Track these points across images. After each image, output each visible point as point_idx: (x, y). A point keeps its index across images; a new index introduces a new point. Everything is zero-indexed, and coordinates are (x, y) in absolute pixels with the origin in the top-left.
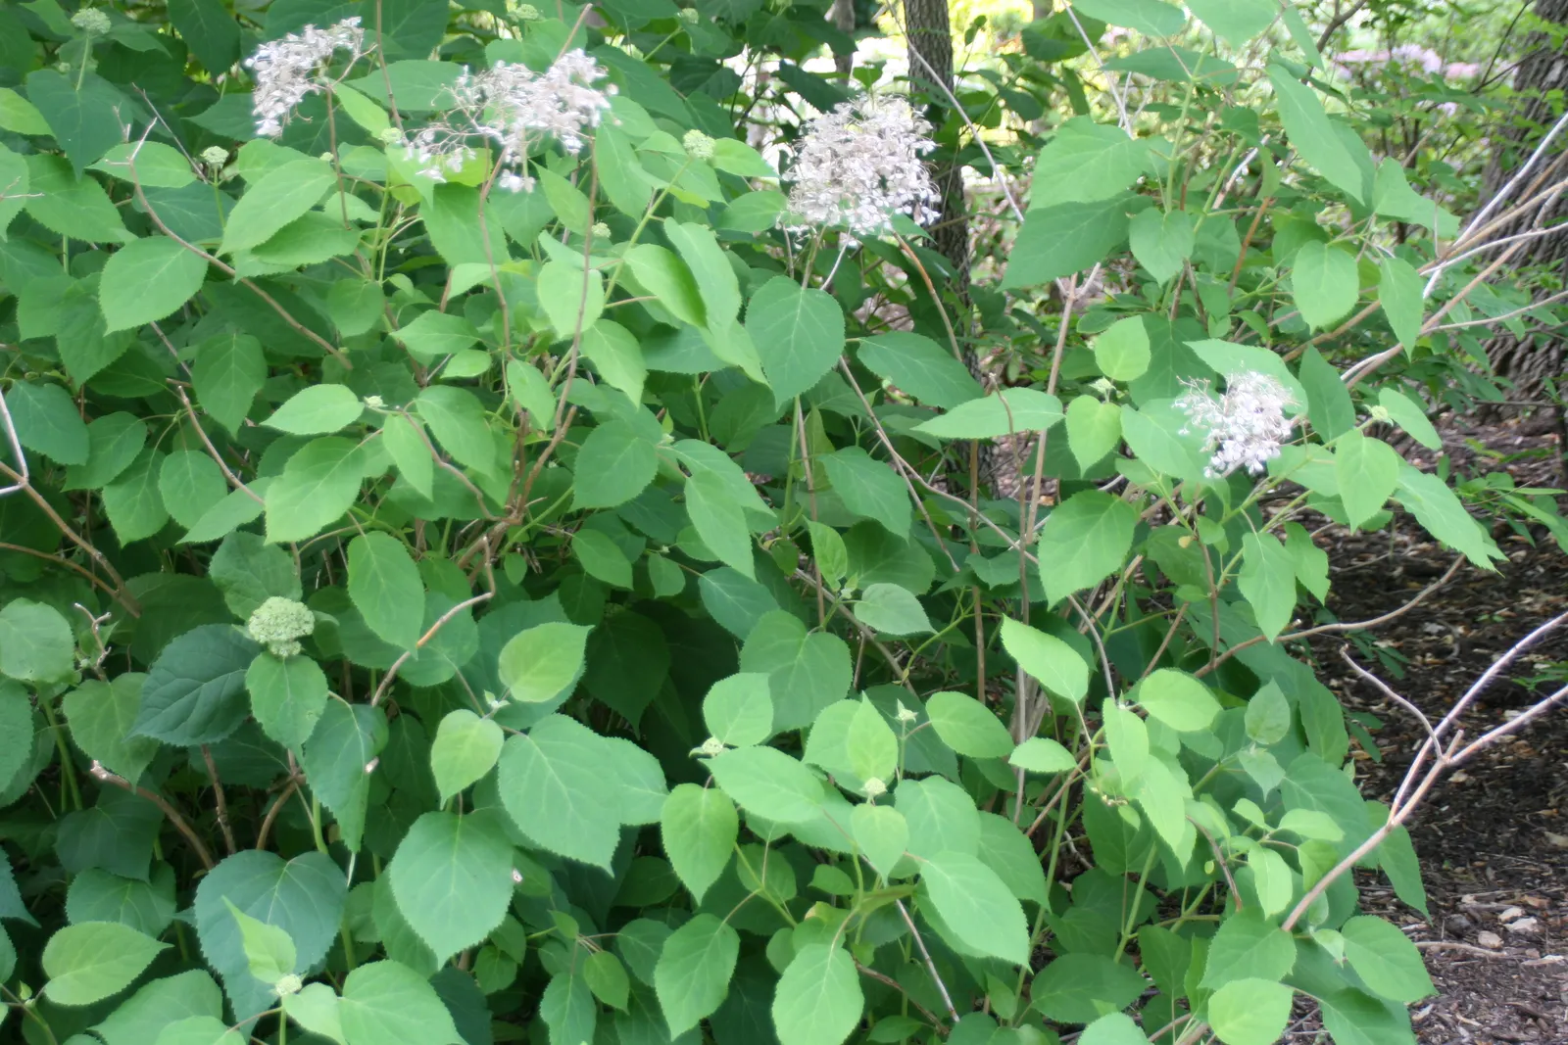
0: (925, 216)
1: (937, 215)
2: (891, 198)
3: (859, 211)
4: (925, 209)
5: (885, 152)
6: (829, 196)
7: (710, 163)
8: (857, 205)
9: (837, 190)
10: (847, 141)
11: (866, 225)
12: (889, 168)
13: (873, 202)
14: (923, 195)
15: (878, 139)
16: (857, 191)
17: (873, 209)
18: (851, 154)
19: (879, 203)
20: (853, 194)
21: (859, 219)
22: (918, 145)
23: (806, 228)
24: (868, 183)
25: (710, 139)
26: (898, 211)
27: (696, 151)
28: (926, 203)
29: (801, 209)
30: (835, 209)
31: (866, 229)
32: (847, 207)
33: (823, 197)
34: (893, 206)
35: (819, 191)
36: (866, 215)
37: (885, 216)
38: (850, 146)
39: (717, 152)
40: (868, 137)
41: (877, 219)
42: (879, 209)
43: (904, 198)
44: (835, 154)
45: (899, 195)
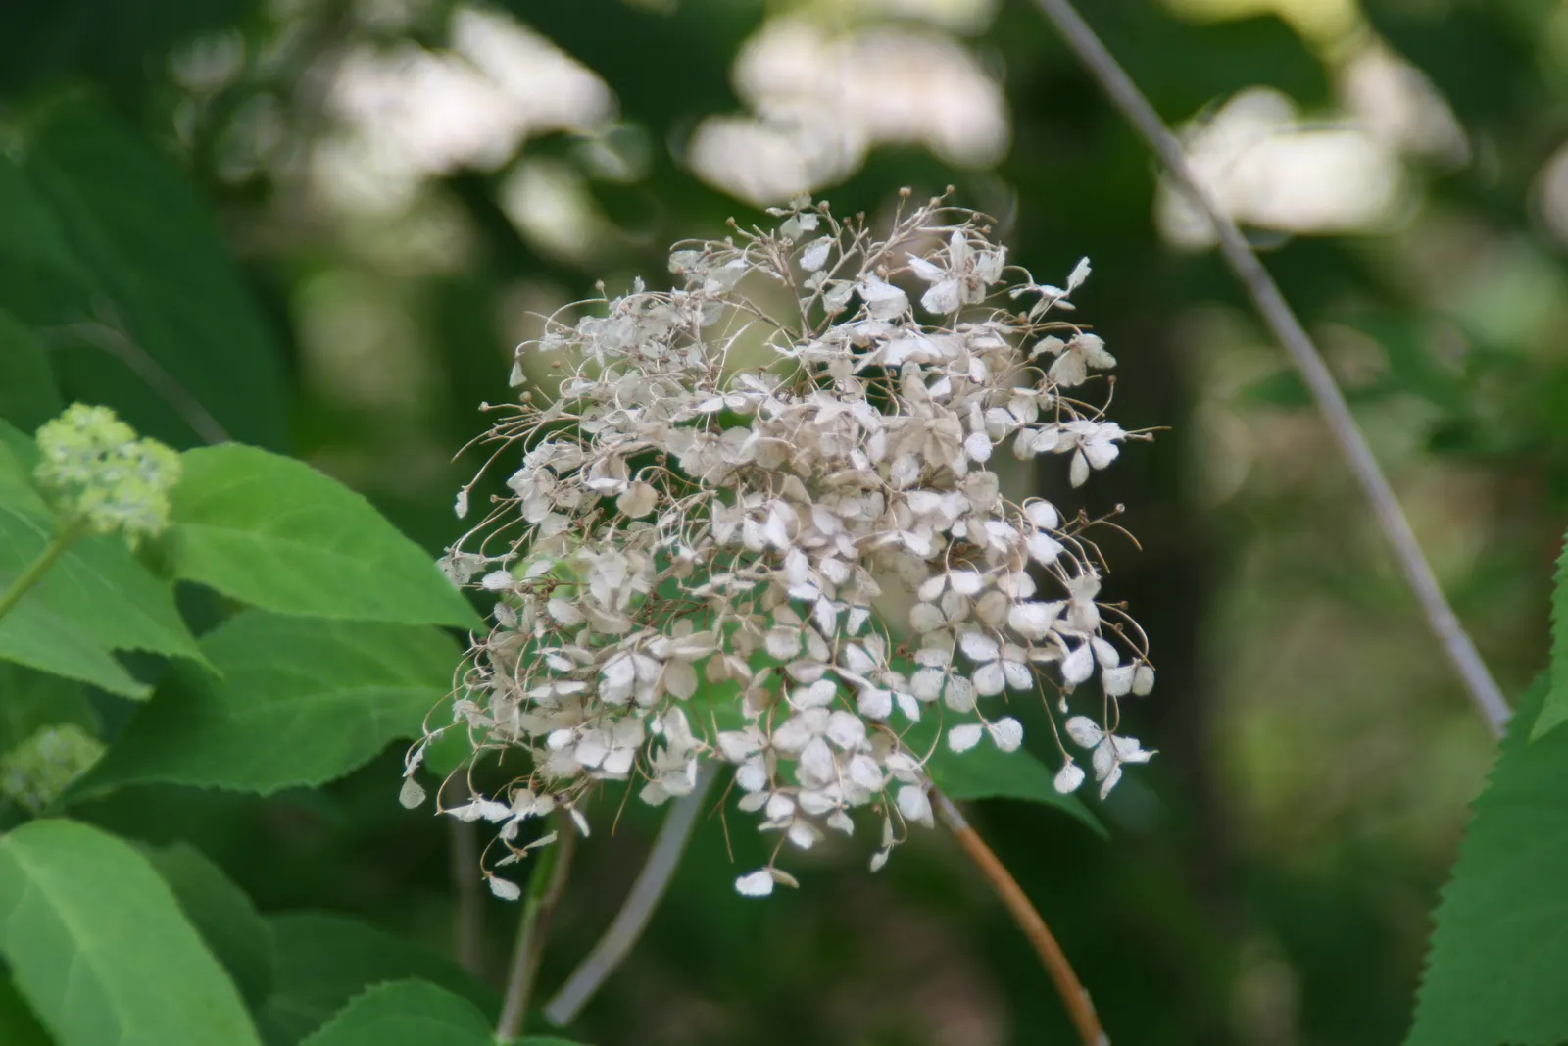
0: (1084, 758)
1: (1133, 751)
2: (927, 684)
3: (786, 737)
4: (1082, 728)
5: (905, 471)
6: (648, 668)
7: (155, 555)
8: (777, 711)
9: (686, 643)
10: (726, 421)
11: (814, 801)
12: (921, 545)
13: (848, 694)
14: (1075, 668)
15: (864, 412)
16: (777, 646)
17: (848, 729)
18: (753, 478)
19: (877, 703)
20: (757, 658)
21: (784, 774)
22: (1048, 440)
23: (542, 806)
24: (825, 613)
25: (153, 448)
26: (962, 739)
27: (89, 500)
28: (1090, 696)
29: (517, 723)
30: (677, 729)
31: (818, 821)
32: (734, 723)
33: (618, 674)
34: (938, 716)
35: (604, 643)
36: (815, 759)
37: (901, 762)
38: (746, 445)
39: (184, 503)
40: (827, 408)
41: (864, 776)
42: (873, 725)
43: (987, 682)
44: (674, 480)
45: (965, 666)
